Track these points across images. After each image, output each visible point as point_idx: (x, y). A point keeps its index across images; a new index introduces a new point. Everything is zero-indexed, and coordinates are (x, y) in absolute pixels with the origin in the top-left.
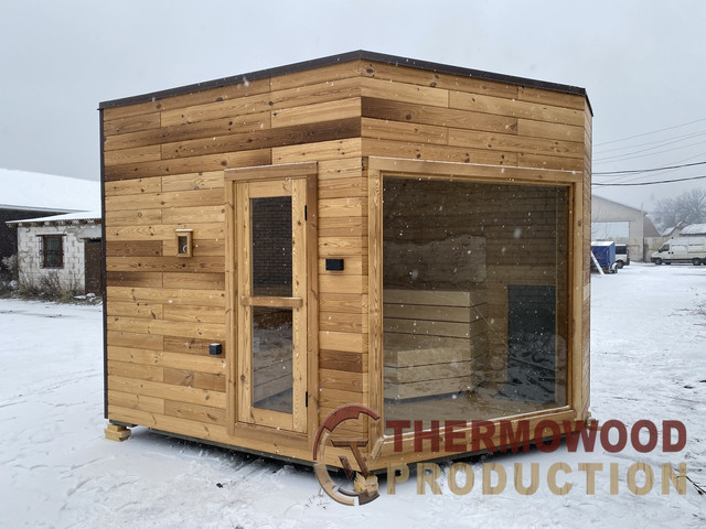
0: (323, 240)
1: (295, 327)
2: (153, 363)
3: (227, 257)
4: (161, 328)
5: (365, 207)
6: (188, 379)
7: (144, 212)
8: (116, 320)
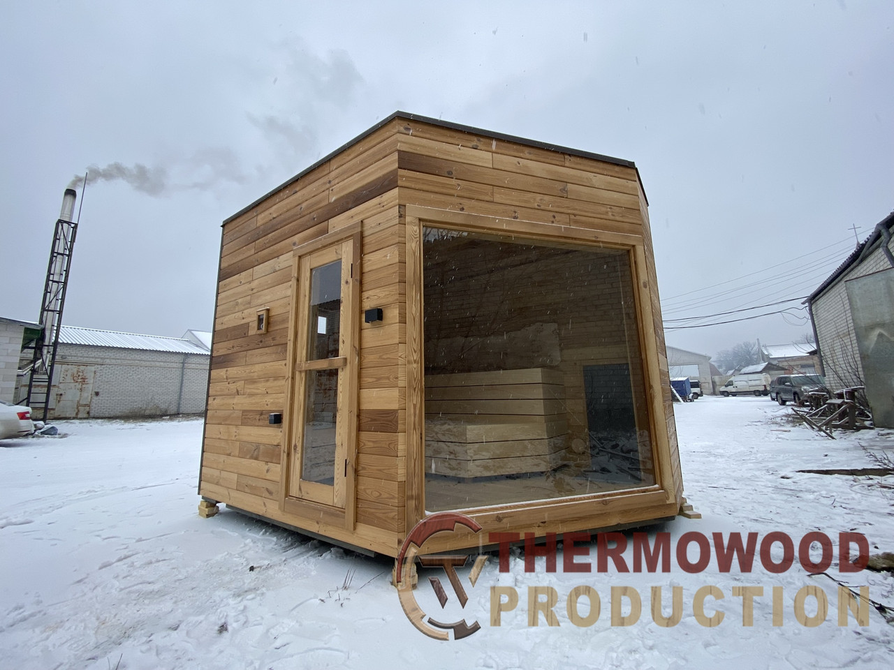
0: (365, 295)
1: (340, 388)
2: (233, 438)
3: (290, 327)
4: (242, 402)
5: (402, 254)
6: (255, 452)
7: (240, 301)
8: (214, 399)
